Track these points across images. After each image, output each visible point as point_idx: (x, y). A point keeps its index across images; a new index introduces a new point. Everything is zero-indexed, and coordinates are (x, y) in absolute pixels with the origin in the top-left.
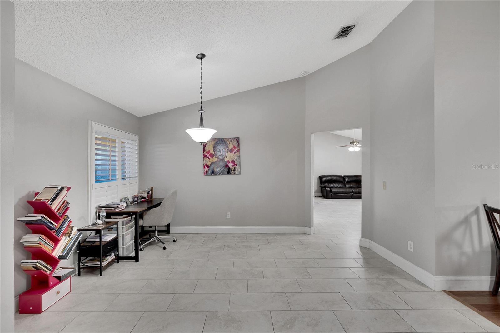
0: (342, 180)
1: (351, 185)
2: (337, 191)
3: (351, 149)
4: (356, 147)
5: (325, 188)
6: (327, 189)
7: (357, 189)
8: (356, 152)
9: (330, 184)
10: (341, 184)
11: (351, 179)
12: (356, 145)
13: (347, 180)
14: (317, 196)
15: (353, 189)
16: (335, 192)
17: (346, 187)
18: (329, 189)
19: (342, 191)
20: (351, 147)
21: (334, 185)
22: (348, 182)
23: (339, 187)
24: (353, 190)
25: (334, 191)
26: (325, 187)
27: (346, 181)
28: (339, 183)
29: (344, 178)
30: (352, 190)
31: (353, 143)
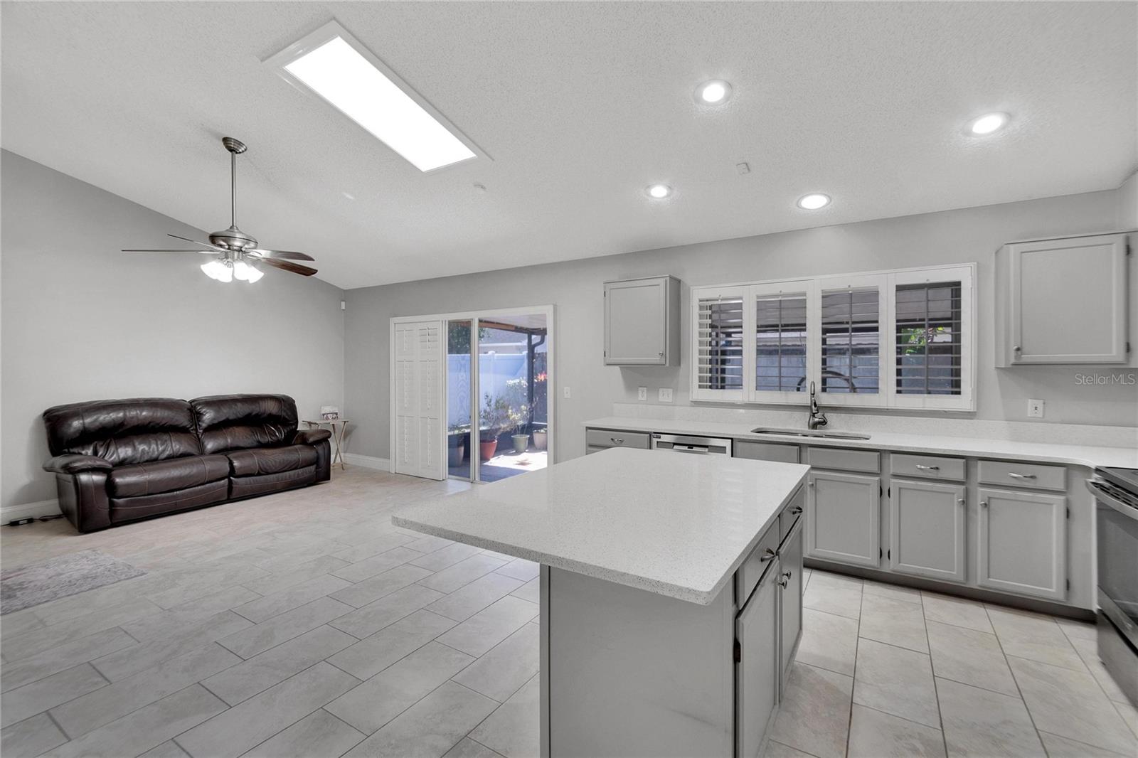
0: (183, 420)
1: (229, 441)
2: (150, 482)
3: (216, 270)
4: (242, 260)
5: (69, 477)
6: (84, 478)
7: (251, 456)
8: (239, 285)
9: (112, 449)
10: (180, 442)
11: (228, 413)
12: (240, 250)
13: (208, 416)
14: (30, 521)
15: (236, 458)
16: (134, 492)
17: (202, 451)
18: (98, 478)
19: (180, 478)
20: (215, 257)
21: (142, 447)
22: (214, 428)
23: (167, 453)
24: (236, 464)
25: (128, 485)
26: (75, 472)
27: (204, 425)
28: (166, 437)
29: (193, 409)
30: (231, 463)
31: (227, 238)
